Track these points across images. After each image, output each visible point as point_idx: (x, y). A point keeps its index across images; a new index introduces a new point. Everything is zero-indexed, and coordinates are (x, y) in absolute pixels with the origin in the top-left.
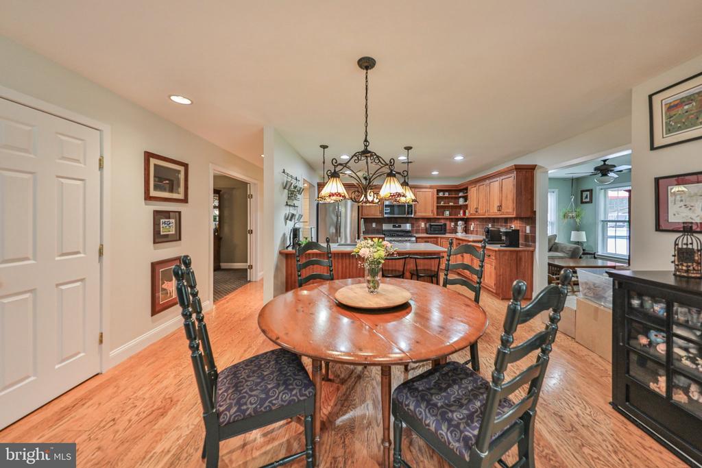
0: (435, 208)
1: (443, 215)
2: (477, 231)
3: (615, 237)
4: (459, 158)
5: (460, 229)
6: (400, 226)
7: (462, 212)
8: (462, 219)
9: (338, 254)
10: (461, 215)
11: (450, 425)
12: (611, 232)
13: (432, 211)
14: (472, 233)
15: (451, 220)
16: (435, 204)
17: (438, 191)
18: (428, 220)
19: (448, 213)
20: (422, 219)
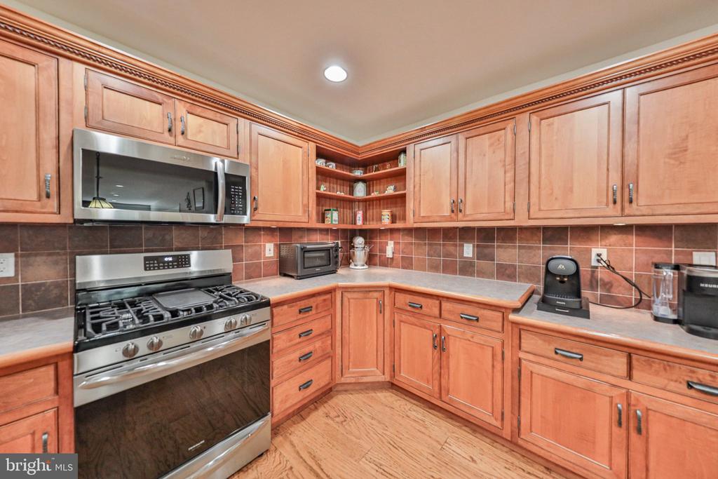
0: (312, 199)
1: (325, 221)
5: (360, 254)
8: (358, 232)
13: (306, 207)
14: (386, 263)
15: (338, 233)
16: (313, 190)
18: (284, 232)
19: (335, 215)
20: (269, 230)
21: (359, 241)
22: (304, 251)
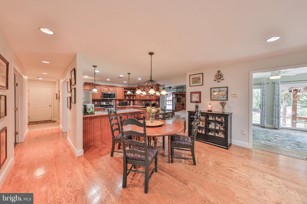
0: (124, 95)
1: (126, 98)
2: (138, 104)
3: (168, 105)
4: (140, 79)
5: (132, 103)
6: (109, 103)
7: (132, 97)
8: (131, 100)
9: (102, 116)
10: (132, 98)
11: (187, 142)
12: (167, 103)
13: (122, 97)
14: (136, 105)
15: (128, 100)
16: (124, 94)
17: (125, 89)
18: (120, 100)
19: (127, 97)
20: (118, 100)
21: (132, 101)
22: (122, 102)
